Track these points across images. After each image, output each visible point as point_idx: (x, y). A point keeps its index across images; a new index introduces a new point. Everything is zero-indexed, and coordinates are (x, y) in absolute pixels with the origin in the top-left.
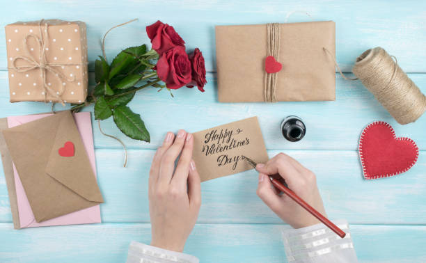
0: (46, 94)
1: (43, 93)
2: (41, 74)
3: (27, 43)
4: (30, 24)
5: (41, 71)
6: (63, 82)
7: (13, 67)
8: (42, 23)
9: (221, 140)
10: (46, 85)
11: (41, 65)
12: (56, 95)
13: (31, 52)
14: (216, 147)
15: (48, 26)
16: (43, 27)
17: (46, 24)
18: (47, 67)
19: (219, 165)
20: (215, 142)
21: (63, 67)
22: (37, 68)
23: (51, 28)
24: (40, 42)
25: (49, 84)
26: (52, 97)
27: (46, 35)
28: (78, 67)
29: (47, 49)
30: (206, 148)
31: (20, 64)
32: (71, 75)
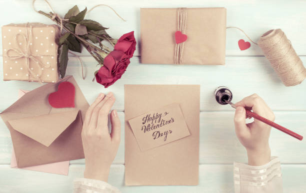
0: (29, 76)
1: (27, 75)
2: (26, 62)
3: (17, 39)
4: (19, 25)
5: (26, 59)
6: (42, 68)
7: (6, 56)
8: (28, 25)
9: (154, 121)
10: (29, 70)
11: (26, 55)
12: (36, 76)
13: (19, 45)
14: (151, 126)
15: (32, 28)
16: (28, 28)
17: (31, 26)
18: (31, 57)
19: (154, 139)
20: (150, 122)
21: (42, 57)
22: (23, 57)
23: (34, 29)
24: (27, 39)
25: (32, 69)
26: (34, 77)
27: (31, 34)
28: (52, 57)
29: (31, 44)
30: (144, 128)
31: (11, 54)
32: (48, 63)
